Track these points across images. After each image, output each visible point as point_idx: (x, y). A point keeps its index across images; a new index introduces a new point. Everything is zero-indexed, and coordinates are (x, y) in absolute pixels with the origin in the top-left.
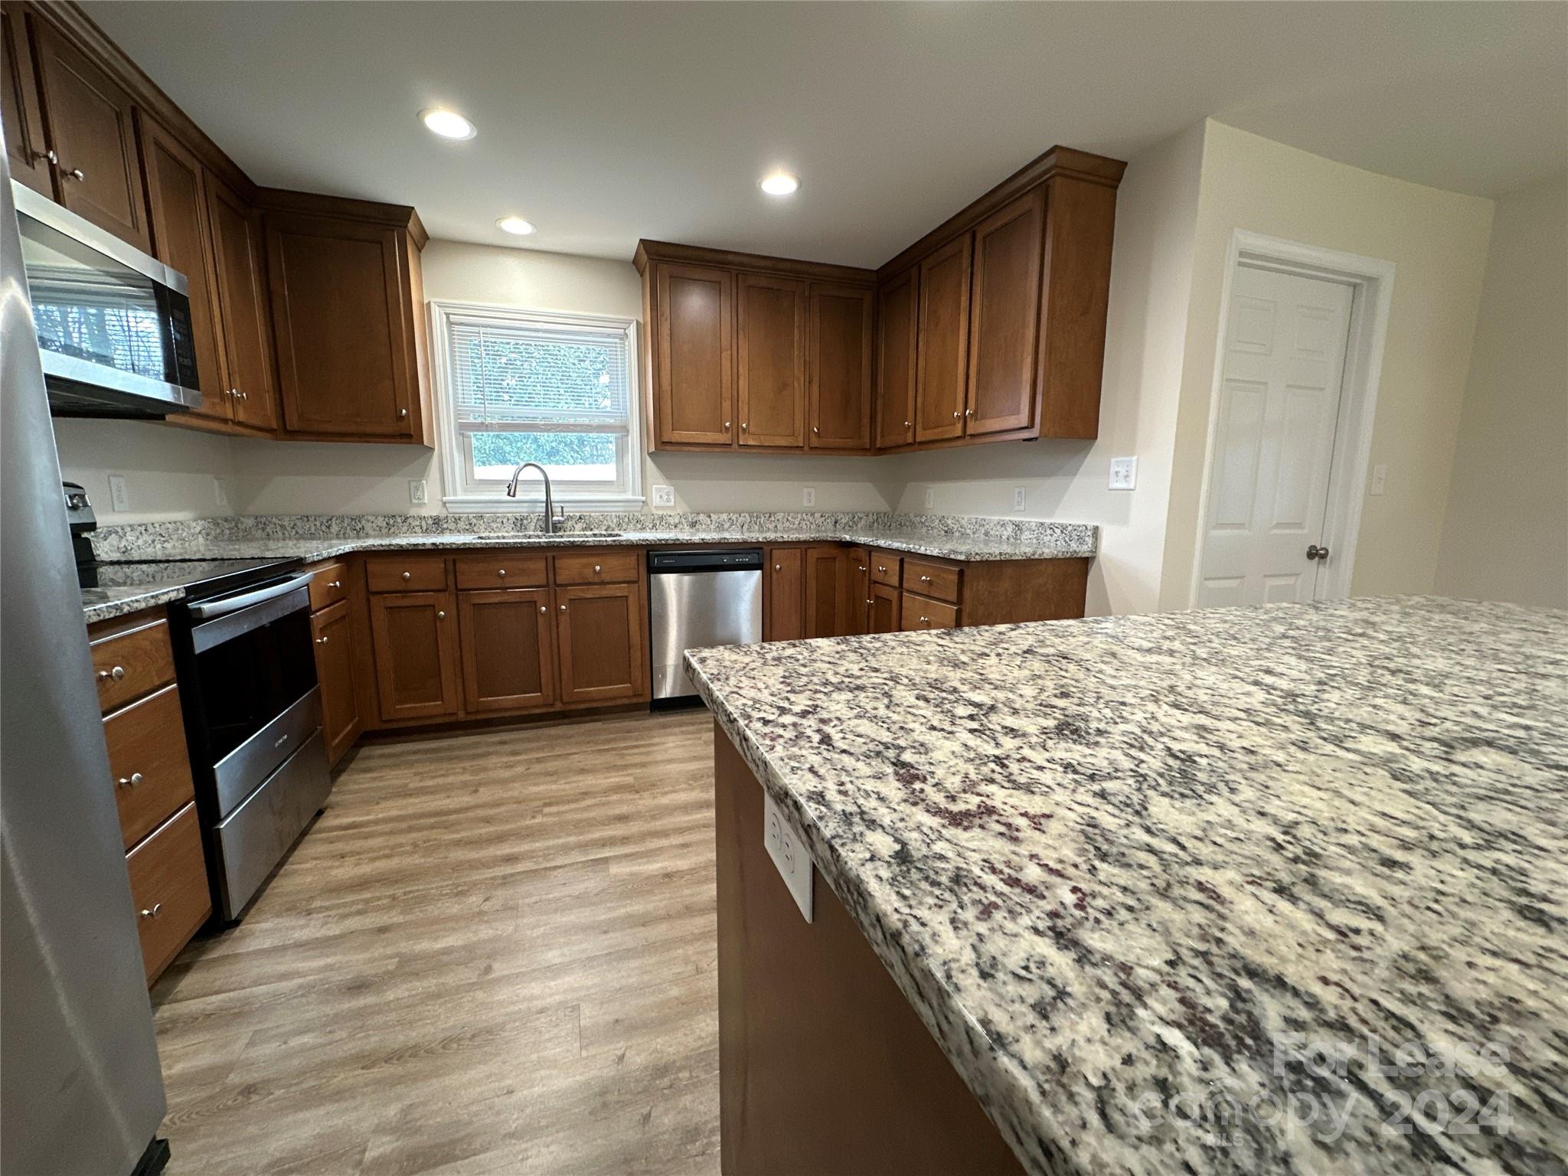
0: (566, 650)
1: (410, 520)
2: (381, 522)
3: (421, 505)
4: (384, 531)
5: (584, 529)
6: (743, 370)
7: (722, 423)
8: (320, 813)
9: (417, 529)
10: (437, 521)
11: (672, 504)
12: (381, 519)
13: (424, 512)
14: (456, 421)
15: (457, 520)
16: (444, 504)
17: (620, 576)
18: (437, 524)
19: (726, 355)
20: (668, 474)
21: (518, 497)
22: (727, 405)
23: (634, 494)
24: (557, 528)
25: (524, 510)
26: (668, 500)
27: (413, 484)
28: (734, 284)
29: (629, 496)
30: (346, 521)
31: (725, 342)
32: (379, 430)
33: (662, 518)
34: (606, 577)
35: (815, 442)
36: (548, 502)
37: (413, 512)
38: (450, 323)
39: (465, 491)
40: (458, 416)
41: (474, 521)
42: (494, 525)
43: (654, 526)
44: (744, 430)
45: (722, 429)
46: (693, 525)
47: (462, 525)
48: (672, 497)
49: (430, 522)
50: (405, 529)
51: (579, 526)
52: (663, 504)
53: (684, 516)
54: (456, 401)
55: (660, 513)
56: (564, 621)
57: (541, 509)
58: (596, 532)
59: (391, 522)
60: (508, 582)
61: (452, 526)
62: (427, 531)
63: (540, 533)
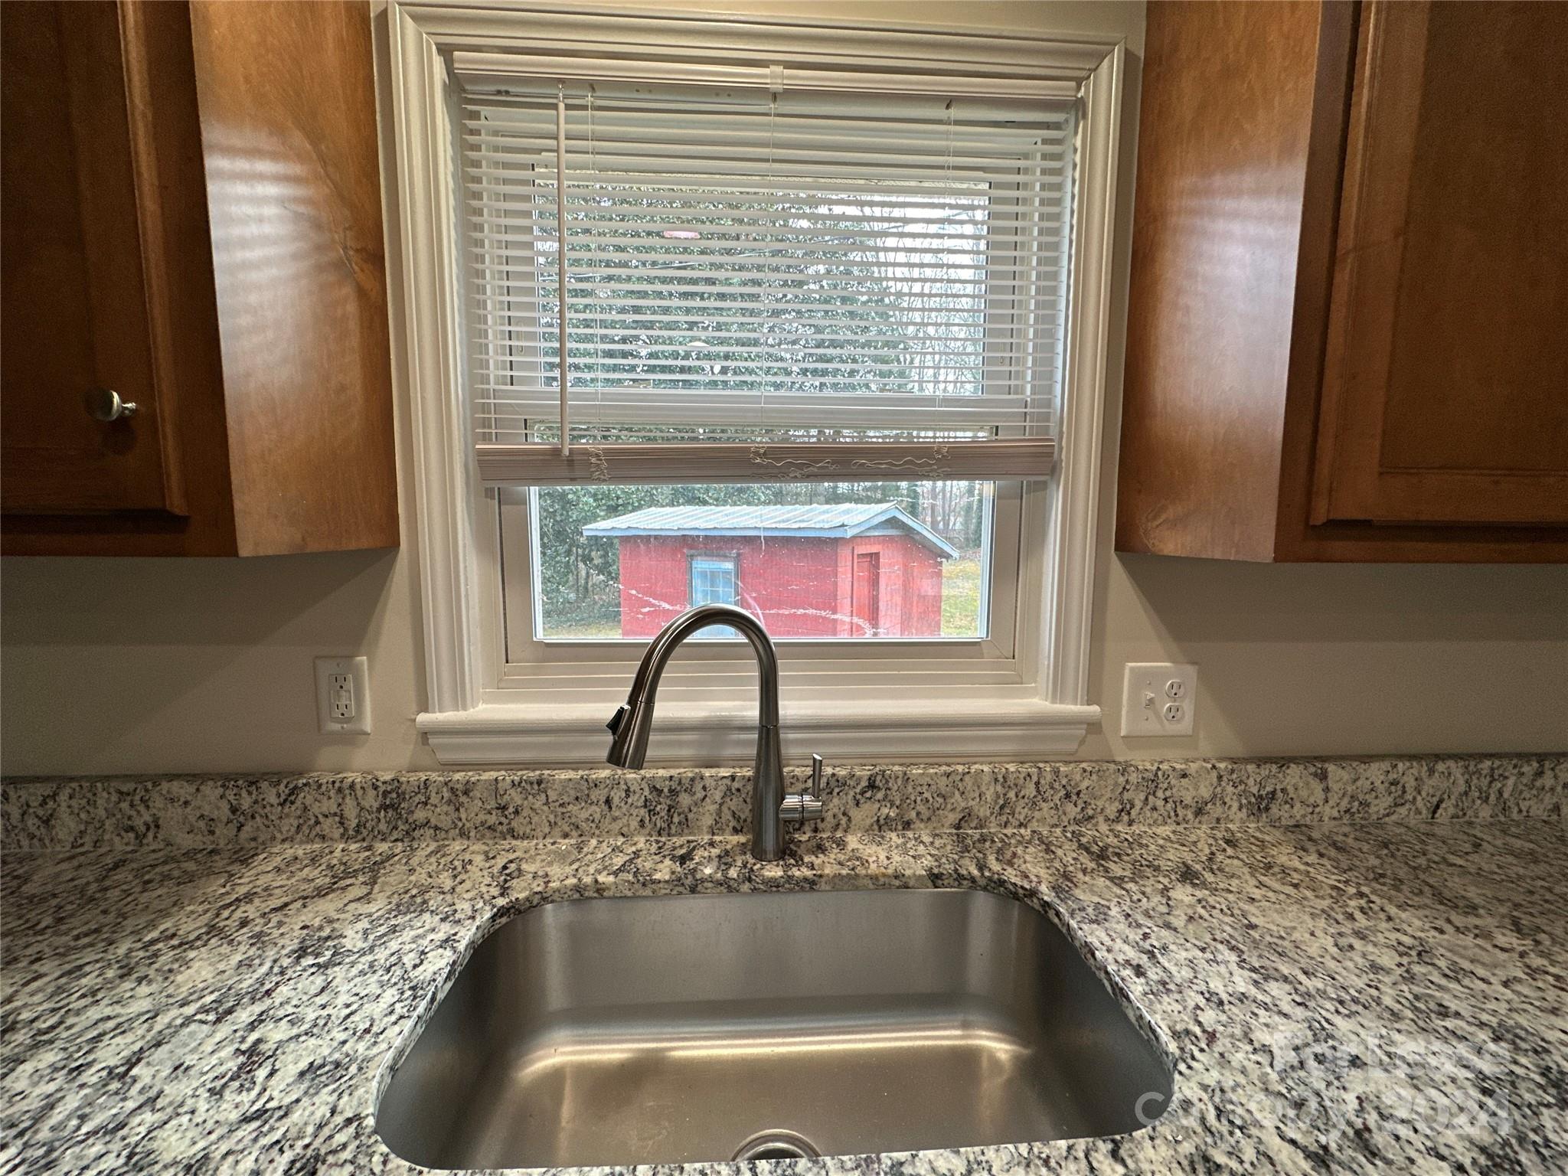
2: (212, 800)
3: (349, 742)
5: (883, 824)
9: (328, 826)
10: (392, 800)
11: (1185, 726)
12: (213, 792)
15: (458, 795)
16: (421, 736)
18: (394, 810)
26: (1174, 714)
27: (326, 669)
30: (103, 799)
33: (1153, 782)
36: (768, 730)
39: (501, 685)
41: (515, 796)
43: (1124, 811)
46: (1261, 804)
47: (473, 811)
48: (1188, 707)
52: (1152, 727)
53: (1231, 774)
61: (441, 814)
62: (359, 834)
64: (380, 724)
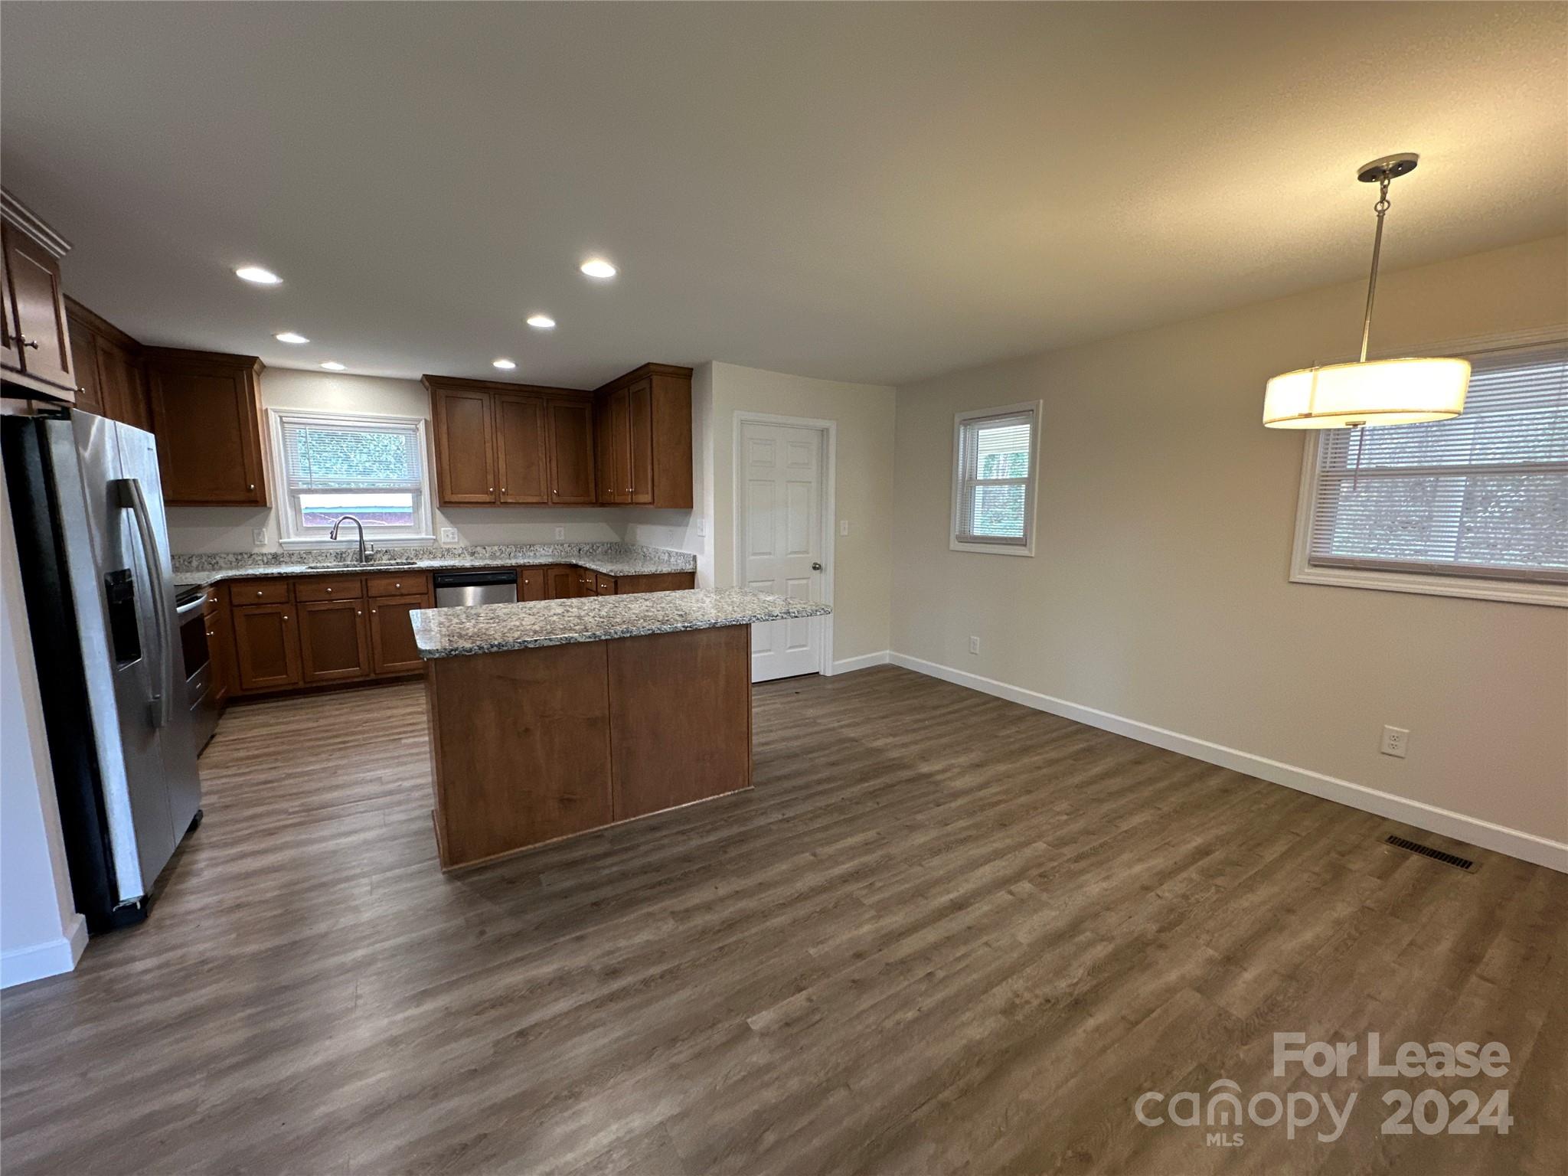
0: (377, 638)
1: (254, 556)
2: (231, 558)
3: (263, 545)
4: (236, 565)
5: (389, 560)
6: (502, 456)
7: (488, 488)
8: (213, 737)
9: (260, 562)
10: (275, 557)
11: (456, 540)
12: (231, 556)
13: (265, 550)
14: (288, 488)
15: (291, 555)
16: (281, 544)
17: (414, 590)
18: (276, 559)
19: (489, 445)
20: (453, 521)
21: (338, 539)
22: (490, 477)
23: (427, 534)
24: (368, 558)
25: (343, 547)
26: (453, 538)
27: (256, 531)
28: (492, 401)
29: (423, 536)
31: (488, 437)
32: (233, 498)
33: (448, 550)
34: (404, 591)
35: (556, 499)
36: (361, 541)
37: (256, 550)
38: (282, 423)
39: (297, 535)
40: (289, 484)
41: (304, 556)
42: (320, 558)
43: (443, 556)
44: (504, 493)
45: (487, 492)
46: (473, 554)
47: (294, 558)
48: (456, 536)
49: (270, 557)
50: (250, 562)
51: (386, 557)
52: (449, 540)
53: (466, 548)
54: (287, 472)
55: (447, 547)
56: (375, 620)
57: (357, 546)
58: (399, 561)
59: (239, 557)
60: (334, 596)
62: (267, 564)
63: (356, 563)
64: (269, 542)
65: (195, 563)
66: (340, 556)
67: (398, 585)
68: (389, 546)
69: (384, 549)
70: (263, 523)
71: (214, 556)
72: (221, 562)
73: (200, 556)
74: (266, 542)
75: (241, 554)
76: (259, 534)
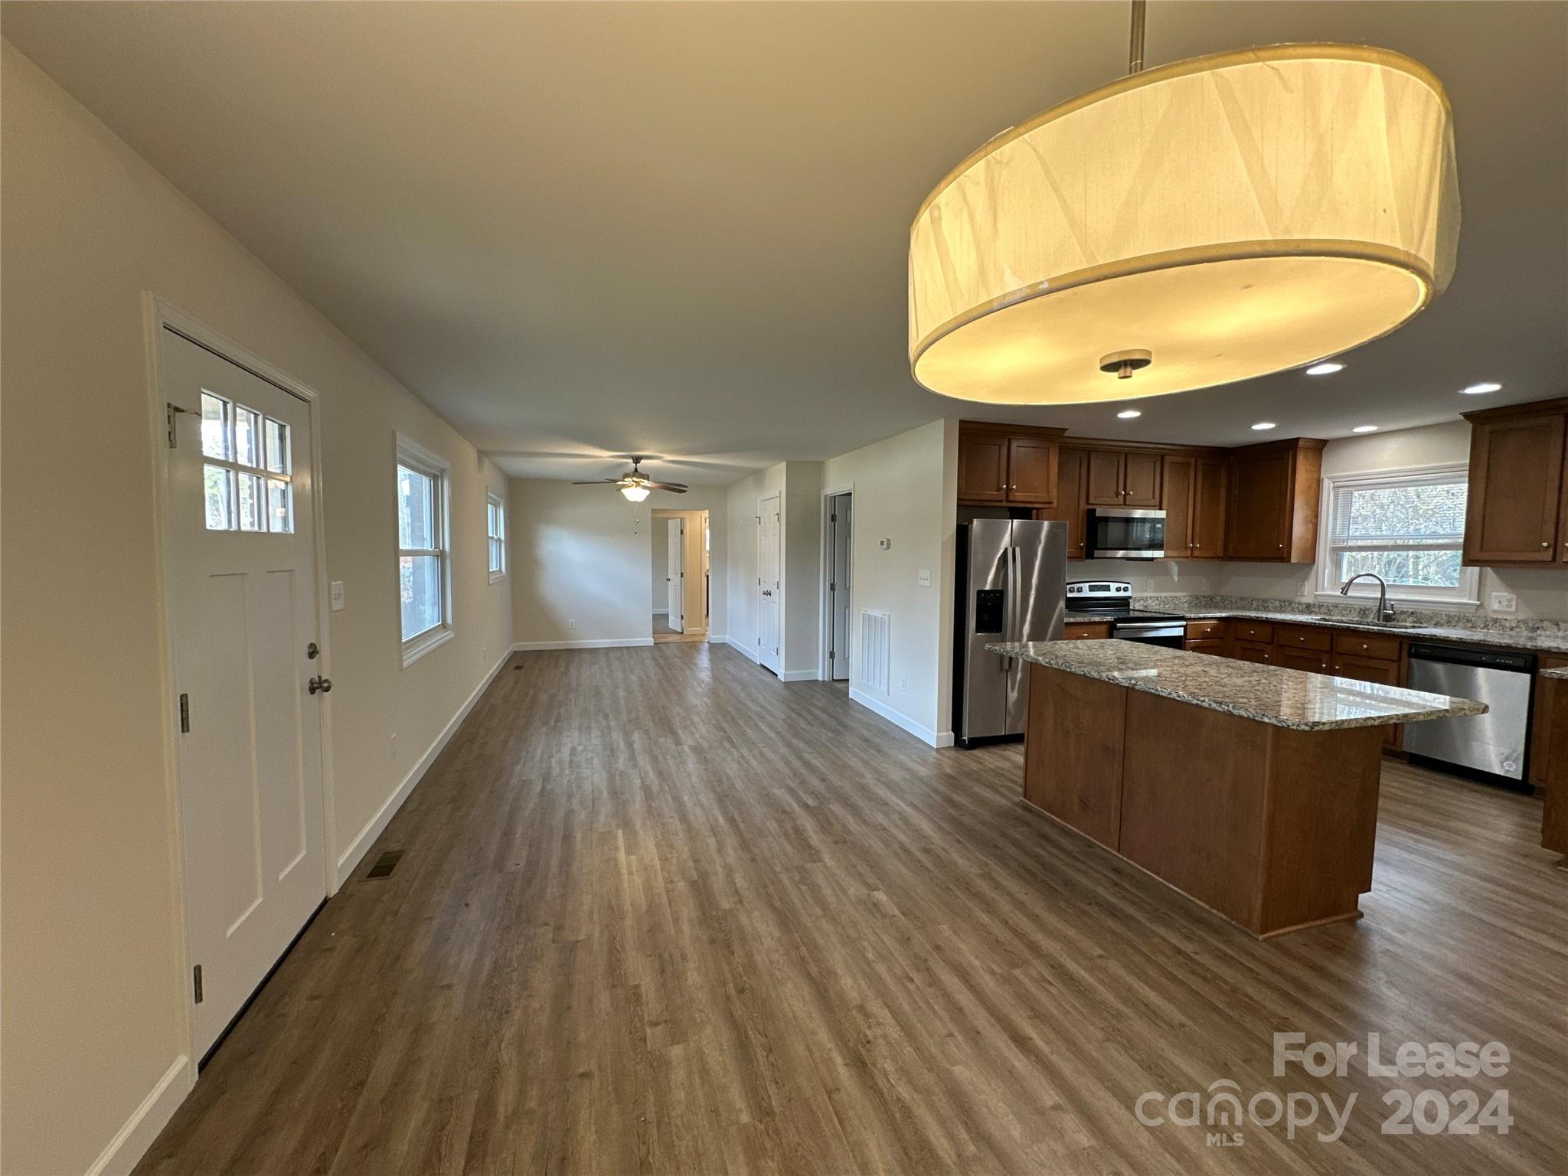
1: (1293, 604)
2: (1277, 604)
4: (1279, 609)
7: (1542, 543)
10: (1308, 606)
11: (1512, 609)
12: (1277, 602)
13: (1304, 600)
15: (1321, 606)
16: (1317, 595)
18: (1308, 609)
23: (1468, 599)
24: (1388, 618)
29: (1463, 600)
30: (1260, 602)
33: (1496, 622)
37: (1296, 599)
38: (1334, 488)
40: (1334, 542)
42: (1344, 612)
47: (1323, 610)
49: (1304, 606)
50: (1290, 609)
51: (1411, 619)
53: (1524, 621)
55: (1496, 616)
57: (1375, 604)
59: (1283, 604)
61: (1317, 610)
62: (1301, 612)
64: (1308, 595)
65: (1254, 605)
66: (1363, 612)
67: (1365, 646)
68: (1419, 608)
69: (1411, 611)
70: (1305, 578)
71: (1265, 601)
72: (1270, 605)
73: (1258, 600)
74: (1306, 593)
75: (1284, 601)
76: (1301, 586)
